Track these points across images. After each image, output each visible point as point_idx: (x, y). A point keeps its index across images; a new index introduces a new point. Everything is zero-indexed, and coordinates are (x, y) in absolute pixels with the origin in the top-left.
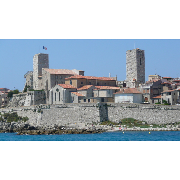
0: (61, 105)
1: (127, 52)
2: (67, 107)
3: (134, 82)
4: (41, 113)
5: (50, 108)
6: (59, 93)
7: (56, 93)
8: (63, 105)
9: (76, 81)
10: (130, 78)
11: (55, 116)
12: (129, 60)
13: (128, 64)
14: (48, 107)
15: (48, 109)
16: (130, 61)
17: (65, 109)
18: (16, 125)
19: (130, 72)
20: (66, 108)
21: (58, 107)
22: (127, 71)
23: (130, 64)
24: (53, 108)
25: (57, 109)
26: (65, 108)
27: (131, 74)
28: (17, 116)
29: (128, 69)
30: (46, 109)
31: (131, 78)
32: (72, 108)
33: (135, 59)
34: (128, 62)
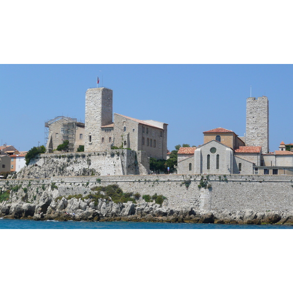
0: (251, 177)
1: (249, 101)
2: (264, 181)
3: (284, 147)
4: (207, 190)
5: (227, 181)
6: (218, 156)
7: (209, 156)
8: (254, 177)
9: (232, 137)
10: (252, 142)
11: (240, 195)
12: (251, 113)
13: (250, 120)
14: (223, 178)
15: (223, 183)
16: (254, 115)
17: (261, 184)
18: (143, 209)
19: (253, 131)
20: (263, 183)
21: (244, 180)
22: (247, 129)
23: (254, 119)
24: (233, 181)
25: (242, 183)
26: (261, 182)
27: (256, 135)
28: (120, 191)
29: (251, 127)
30: (219, 182)
31: (256, 141)
32: (275, 184)
33: (264, 112)
34: (250, 115)
